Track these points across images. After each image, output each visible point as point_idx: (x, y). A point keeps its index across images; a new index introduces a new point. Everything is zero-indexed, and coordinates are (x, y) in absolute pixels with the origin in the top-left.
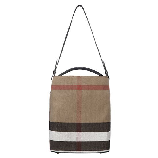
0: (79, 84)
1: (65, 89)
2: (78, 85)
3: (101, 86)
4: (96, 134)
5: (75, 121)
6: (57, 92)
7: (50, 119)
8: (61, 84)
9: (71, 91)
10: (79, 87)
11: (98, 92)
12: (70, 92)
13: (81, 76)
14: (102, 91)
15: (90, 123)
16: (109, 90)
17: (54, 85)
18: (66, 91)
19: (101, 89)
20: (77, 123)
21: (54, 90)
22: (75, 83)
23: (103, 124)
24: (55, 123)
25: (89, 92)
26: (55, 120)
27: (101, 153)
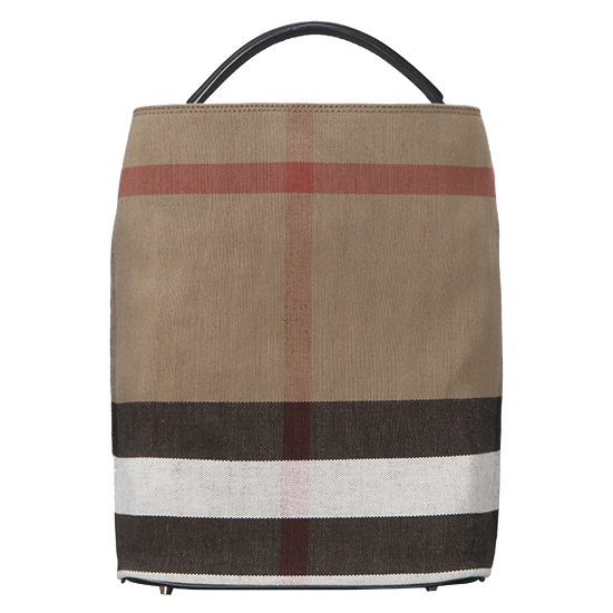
0: (299, 159)
1: (205, 192)
2: (292, 160)
3: (435, 168)
4: (401, 470)
5: (273, 392)
6: (157, 211)
7: (113, 390)
8: (184, 159)
9: (244, 202)
10: (300, 178)
11: (420, 206)
12: (242, 207)
13: (315, 106)
14: (440, 201)
15: (364, 406)
16: (493, 195)
17: (137, 164)
18: (216, 203)
19: (436, 192)
20: (286, 404)
21: (136, 200)
22: (275, 148)
23: (447, 407)
24: (143, 405)
25: (358, 206)
26: (142, 393)
27: (431, 587)
